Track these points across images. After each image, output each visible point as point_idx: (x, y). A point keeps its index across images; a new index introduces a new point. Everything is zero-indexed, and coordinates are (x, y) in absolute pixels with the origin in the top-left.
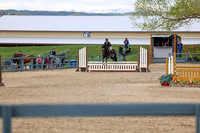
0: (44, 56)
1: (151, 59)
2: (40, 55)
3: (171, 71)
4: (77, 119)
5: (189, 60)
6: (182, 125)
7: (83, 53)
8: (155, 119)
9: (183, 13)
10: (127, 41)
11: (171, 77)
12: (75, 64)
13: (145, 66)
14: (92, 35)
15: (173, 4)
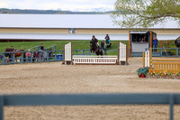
0: (33, 51)
1: (130, 53)
2: (29, 49)
3: (147, 64)
4: (63, 107)
5: (164, 54)
6: (157, 112)
7: (68, 47)
8: (133, 107)
9: (158, 12)
10: (107, 37)
11: (147, 70)
12: (61, 58)
13: (124, 60)
14: (76, 31)
15: (149, 3)
